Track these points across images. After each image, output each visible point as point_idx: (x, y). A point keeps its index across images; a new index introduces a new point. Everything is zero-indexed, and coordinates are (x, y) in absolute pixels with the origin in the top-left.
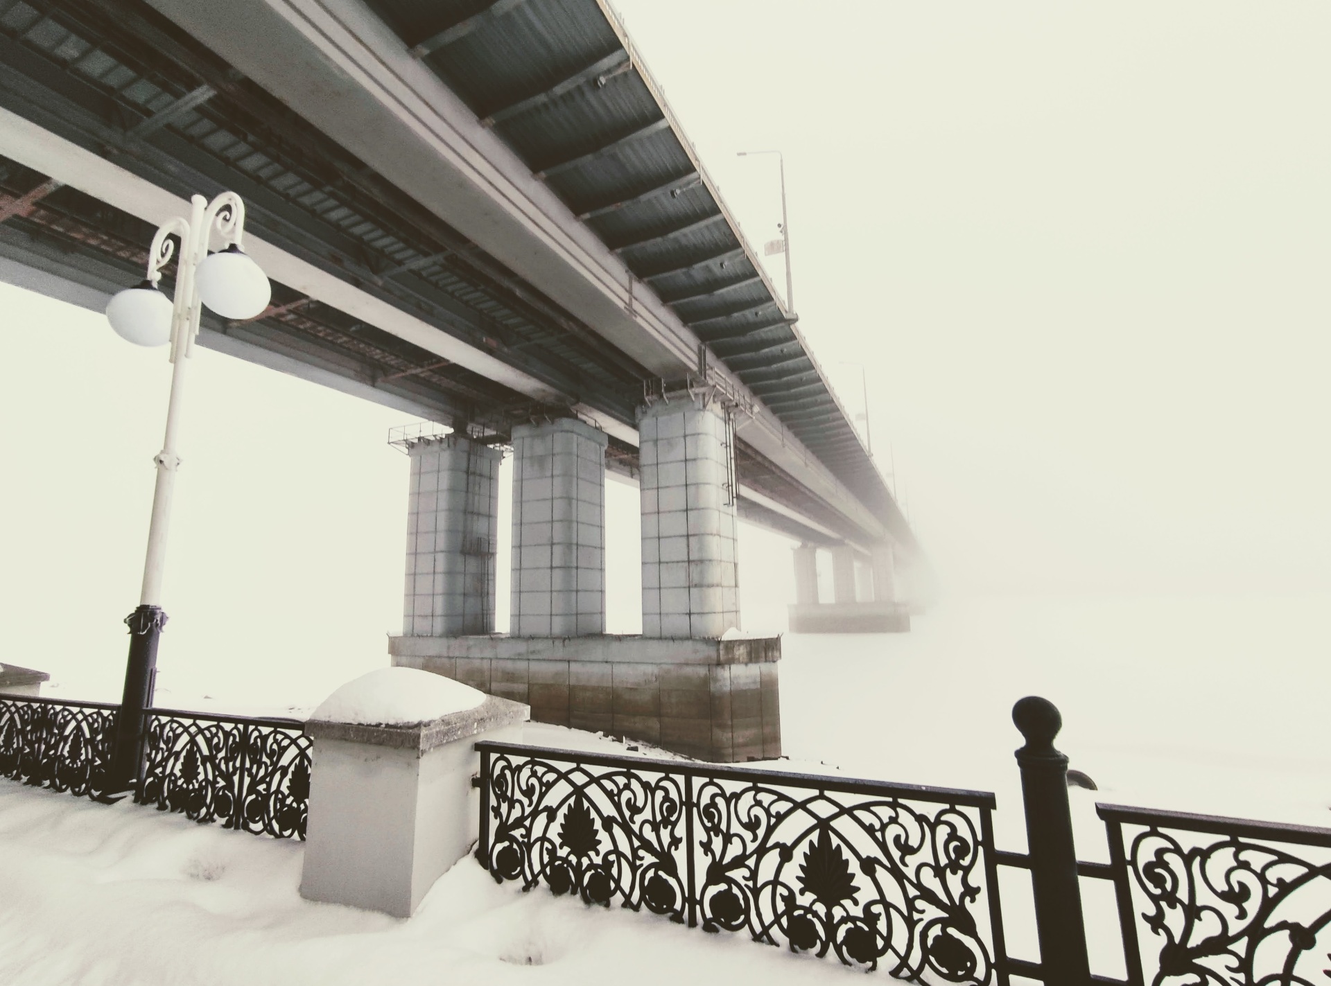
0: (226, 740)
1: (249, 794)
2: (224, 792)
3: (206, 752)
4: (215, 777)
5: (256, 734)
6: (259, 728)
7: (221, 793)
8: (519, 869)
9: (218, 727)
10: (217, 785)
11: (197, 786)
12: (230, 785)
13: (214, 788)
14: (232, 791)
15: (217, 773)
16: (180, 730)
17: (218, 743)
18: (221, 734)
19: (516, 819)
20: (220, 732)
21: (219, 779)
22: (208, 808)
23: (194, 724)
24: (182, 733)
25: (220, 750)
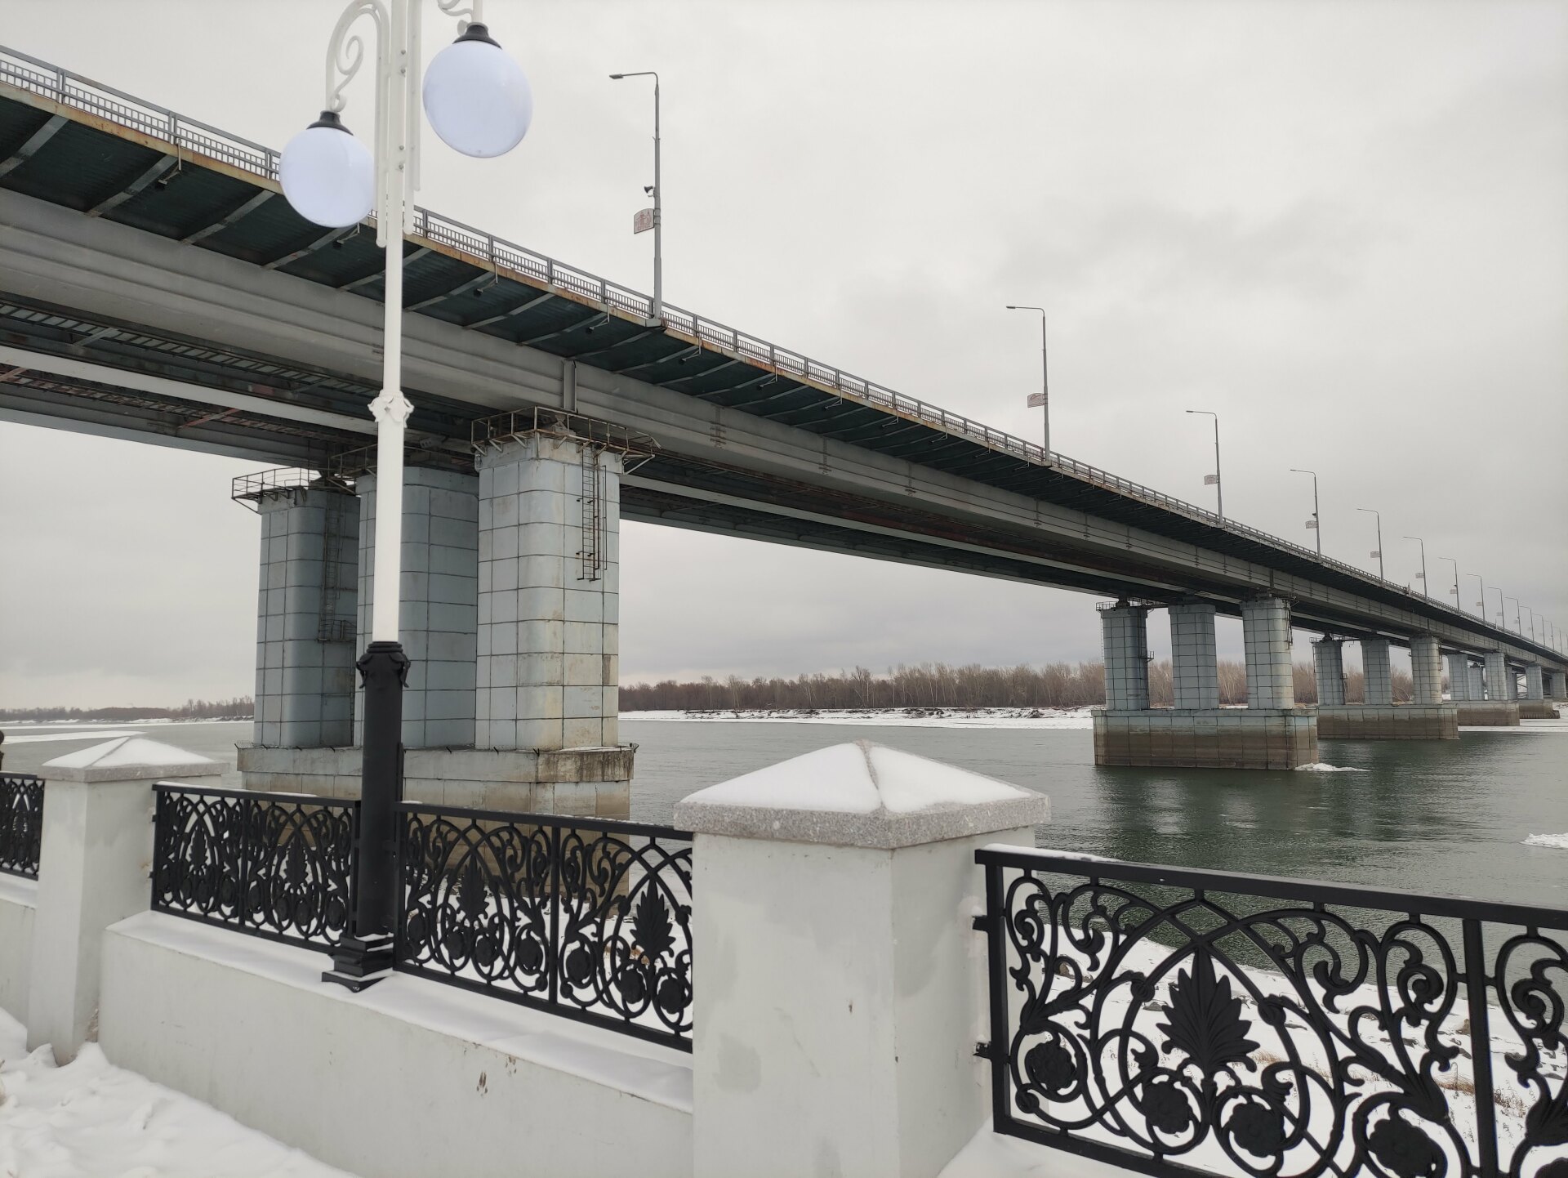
0: (526, 850)
1: (568, 941)
2: (528, 934)
3: (495, 869)
4: (513, 911)
5: (573, 843)
6: (578, 832)
7: (524, 936)
8: (1075, 1083)
9: (512, 830)
10: (517, 924)
11: (485, 922)
12: (537, 925)
13: (513, 929)
14: (541, 933)
15: (516, 905)
16: (452, 836)
17: (513, 858)
18: (516, 841)
19: (1064, 996)
20: (516, 837)
21: (520, 914)
22: (506, 959)
23: (474, 825)
24: (457, 840)
25: (519, 868)
